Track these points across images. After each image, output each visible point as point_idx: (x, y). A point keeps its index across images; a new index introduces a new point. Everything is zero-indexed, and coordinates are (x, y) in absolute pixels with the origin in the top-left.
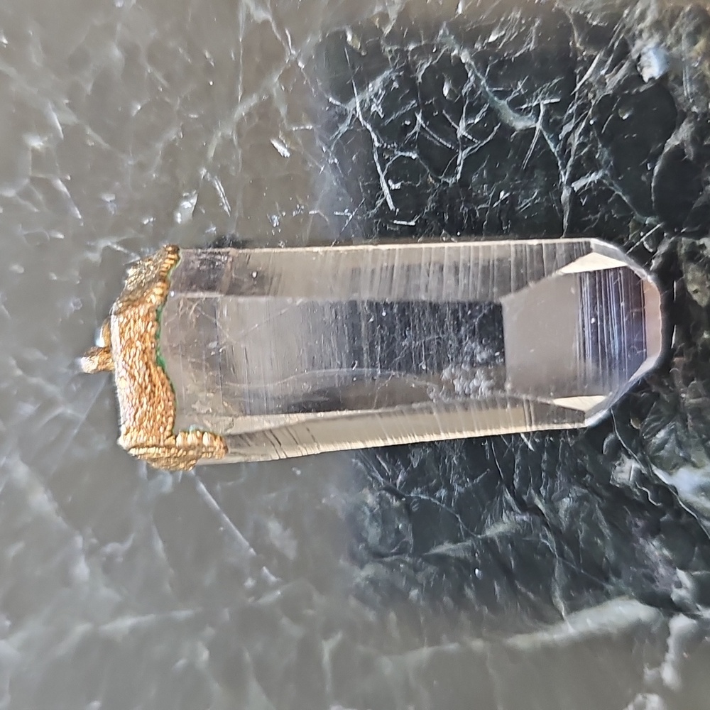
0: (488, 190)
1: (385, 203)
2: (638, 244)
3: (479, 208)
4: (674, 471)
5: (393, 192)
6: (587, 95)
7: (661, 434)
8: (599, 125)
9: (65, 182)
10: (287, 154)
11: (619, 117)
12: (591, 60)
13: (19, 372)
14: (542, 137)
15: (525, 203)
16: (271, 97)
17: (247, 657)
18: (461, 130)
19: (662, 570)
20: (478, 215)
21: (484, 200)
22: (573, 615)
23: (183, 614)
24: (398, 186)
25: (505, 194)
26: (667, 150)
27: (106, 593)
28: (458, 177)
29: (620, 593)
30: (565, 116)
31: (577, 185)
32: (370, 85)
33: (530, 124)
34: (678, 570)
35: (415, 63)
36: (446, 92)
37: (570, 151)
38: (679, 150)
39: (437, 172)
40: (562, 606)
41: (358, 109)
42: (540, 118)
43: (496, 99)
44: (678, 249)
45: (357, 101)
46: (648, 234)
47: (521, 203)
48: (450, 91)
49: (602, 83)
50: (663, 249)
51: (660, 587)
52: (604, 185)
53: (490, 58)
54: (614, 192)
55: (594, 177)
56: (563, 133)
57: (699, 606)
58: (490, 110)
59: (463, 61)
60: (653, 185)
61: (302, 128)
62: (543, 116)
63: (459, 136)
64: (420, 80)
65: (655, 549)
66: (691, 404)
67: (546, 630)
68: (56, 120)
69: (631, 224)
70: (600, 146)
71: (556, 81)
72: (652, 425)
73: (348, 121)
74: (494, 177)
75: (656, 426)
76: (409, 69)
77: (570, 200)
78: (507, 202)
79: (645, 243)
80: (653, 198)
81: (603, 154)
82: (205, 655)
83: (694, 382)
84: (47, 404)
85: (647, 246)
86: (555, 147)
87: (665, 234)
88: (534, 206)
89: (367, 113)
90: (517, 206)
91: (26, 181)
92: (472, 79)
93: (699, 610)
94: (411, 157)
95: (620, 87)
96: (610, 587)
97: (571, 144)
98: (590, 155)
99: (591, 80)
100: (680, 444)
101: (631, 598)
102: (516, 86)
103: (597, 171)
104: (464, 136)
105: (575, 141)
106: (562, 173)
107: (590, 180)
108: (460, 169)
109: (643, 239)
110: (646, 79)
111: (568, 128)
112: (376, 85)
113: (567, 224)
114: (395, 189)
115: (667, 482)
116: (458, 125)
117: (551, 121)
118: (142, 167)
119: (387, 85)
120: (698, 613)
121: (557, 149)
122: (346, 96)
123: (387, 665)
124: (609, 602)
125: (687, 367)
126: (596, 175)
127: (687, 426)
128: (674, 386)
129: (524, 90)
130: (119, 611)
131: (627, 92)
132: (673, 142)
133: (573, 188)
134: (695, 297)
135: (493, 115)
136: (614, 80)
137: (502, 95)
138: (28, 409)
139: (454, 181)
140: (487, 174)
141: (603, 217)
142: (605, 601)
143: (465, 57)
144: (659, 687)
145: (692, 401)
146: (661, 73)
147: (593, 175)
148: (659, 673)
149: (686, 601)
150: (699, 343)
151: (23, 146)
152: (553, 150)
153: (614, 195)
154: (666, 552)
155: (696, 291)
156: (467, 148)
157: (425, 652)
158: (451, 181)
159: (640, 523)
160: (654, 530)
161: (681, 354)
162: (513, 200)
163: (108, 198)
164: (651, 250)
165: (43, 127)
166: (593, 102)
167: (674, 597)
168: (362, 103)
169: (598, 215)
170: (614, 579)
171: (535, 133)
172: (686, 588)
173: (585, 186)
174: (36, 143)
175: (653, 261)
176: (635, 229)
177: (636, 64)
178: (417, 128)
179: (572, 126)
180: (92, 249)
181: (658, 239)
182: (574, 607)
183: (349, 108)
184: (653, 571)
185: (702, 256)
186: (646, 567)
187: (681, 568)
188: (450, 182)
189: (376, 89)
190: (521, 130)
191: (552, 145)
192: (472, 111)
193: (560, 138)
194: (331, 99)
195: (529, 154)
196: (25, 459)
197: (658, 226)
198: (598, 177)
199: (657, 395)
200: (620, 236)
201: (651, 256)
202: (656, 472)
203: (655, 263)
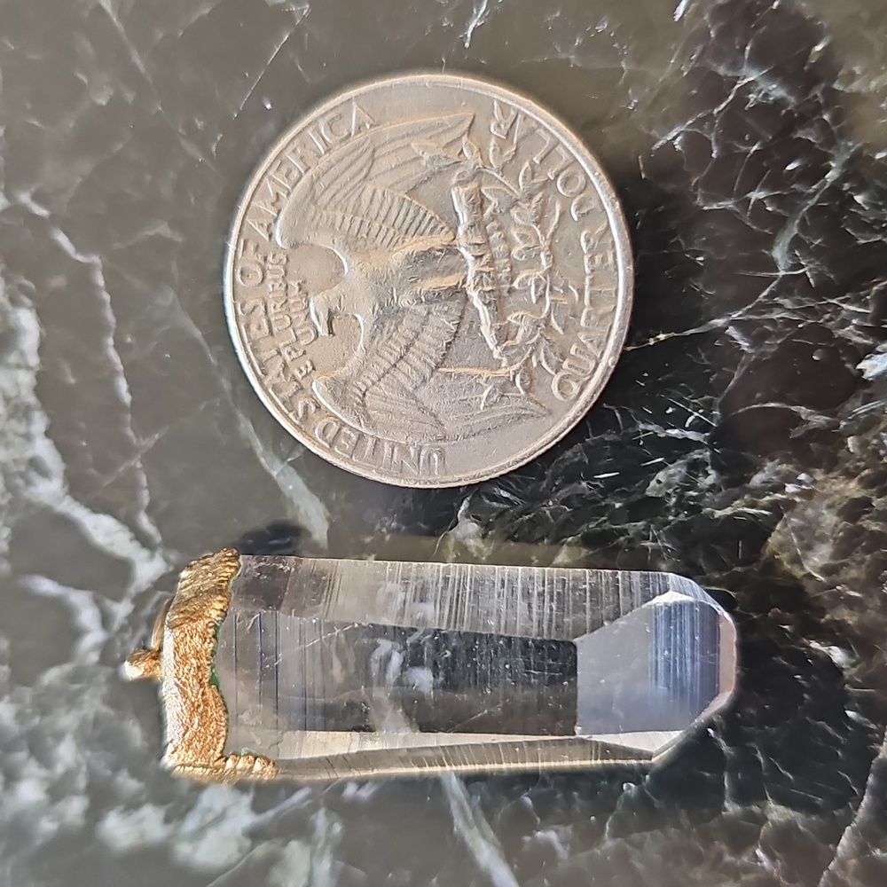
0: (701, 243)
1: (658, 140)
2: (689, 410)
3: (680, 240)
4: (473, 519)
5: (670, 143)
6: (829, 313)
7: (505, 495)
8: (799, 334)
10: (677, 18)
11: (813, 352)
12: (865, 305)
14: (775, 278)
15: (698, 285)
17: (118, 147)
18: (756, 195)
20: (672, 241)
21: (690, 243)
22: (292, 469)
23: (137, 60)
24: (678, 147)
25: (700, 261)
26: (793, 408)
28: (706, 208)
29: (330, 507)
30: (797, 298)
31: (731, 331)
32: (774, 86)
33: (781, 265)
35: (811, 126)
36: (789, 167)
37: (764, 313)
38: (797, 420)
39: (705, 183)
41: (745, 81)
42: (789, 272)
43: (797, 221)
44: (696, 451)
45: (753, 75)
46: (702, 417)
47: (696, 281)
48: (791, 172)
49: (845, 323)
50: (692, 435)
52: (740, 358)
53: (837, 202)
54: (736, 370)
55: (745, 345)
56: (781, 301)
58: (786, 217)
59: (827, 176)
60: (753, 406)
61: (709, 27)
62: (793, 275)
63: (748, 195)
64: (795, 137)
66: (545, 513)
69: (707, 397)
70: (779, 342)
71: (832, 276)
72: (511, 483)
73: (730, 74)
74: (716, 244)
75: (512, 488)
76: (803, 120)
77: (715, 329)
78: (693, 267)
79: (692, 417)
80: (740, 411)
81: (772, 346)
82: (102, 100)
83: (568, 510)
85: (689, 420)
86: (765, 297)
87: (707, 434)
88: (697, 296)
89: (747, 89)
90: (694, 278)
92: (811, 191)
94: (712, 152)
95: (844, 342)
96: (333, 495)
97: (772, 312)
98: (767, 335)
99: (843, 311)
100: (501, 515)
101: (329, 519)
102: (816, 238)
103: (752, 348)
104: (750, 200)
105: (776, 315)
106: (740, 312)
107: (741, 342)
108: (715, 207)
109: (696, 414)
110: (859, 367)
111: (787, 303)
112: (776, 91)
113: (688, 334)
114: (674, 146)
115: (458, 515)
116: (759, 191)
117: (791, 284)
119: (779, 103)
121: (763, 300)
122: (758, 60)
124: (318, 500)
125: (580, 497)
126: (748, 347)
127: (521, 516)
128: (557, 490)
129: (814, 248)
131: (841, 351)
132: (803, 411)
133: (727, 328)
134: (653, 483)
135: (779, 223)
136: (851, 333)
137: (803, 227)
139: (700, 204)
140: (719, 237)
141: (706, 367)
142: (317, 495)
143: (831, 176)
145: (548, 512)
146: (870, 379)
147: (747, 344)
150: (608, 501)
152: (761, 296)
153: (732, 371)
154: (388, 538)
155: (659, 482)
156: (737, 207)
158: (699, 202)
160: (406, 519)
161: (592, 487)
164: (687, 425)
166: (821, 321)
168: (754, 82)
169: (707, 362)
170: (343, 496)
171: (773, 272)
173: (734, 339)
175: (676, 430)
176: (704, 402)
177: (870, 351)
178: (744, 148)
179: (790, 307)
181: (699, 427)
182: (299, 468)
183: (745, 69)
185: (697, 476)
188: (698, 200)
189: (773, 93)
190: (772, 257)
191: (765, 293)
192: (778, 201)
193: (776, 299)
194: (748, 48)
195: (750, 273)
197: (714, 424)
198: (746, 349)
199: (543, 478)
200: (692, 390)
201: (682, 427)
202: (465, 502)
203: (674, 432)
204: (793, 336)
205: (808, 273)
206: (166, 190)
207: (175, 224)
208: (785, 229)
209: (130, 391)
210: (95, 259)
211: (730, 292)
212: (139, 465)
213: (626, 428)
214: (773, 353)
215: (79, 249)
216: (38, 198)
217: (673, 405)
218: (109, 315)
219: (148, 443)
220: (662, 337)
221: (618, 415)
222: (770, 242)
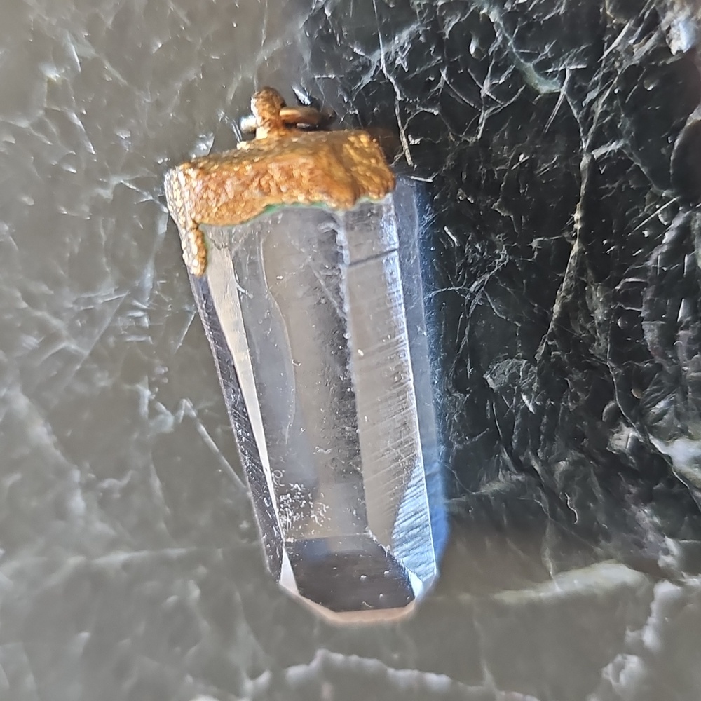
0: (508, 152)
1: (404, 157)
2: (652, 216)
3: (498, 169)
4: (671, 440)
5: (412, 147)
6: (614, 63)
7: (661, 405)
8: (623, 94)
9: (80, 116)
10: (308, 102)
11: (644, 88)
12: (621, 27)
13: (24, 305)
14: (565, 102)
15: (544, 167)
16: (294, 42)
17: (238, 597)
18: (485, 90)
19: (651, 537)
20: (496, 176)
21: (503, 161)
22: (561, 575)
23: (176, 552)
24: (417, 141)
25: (524, 158)
26: (688, 124)
27: (101, 527)
28: (479, 136)
29: (609, 557)
30: (590, 84)
31: (597, 153)
32: (396, 38)
33: (555, 88)
34: (666, 537)
35: (443, 19)
36: (472, 50)
37: (592, 119)
39: (458, 130)
40: (550, 565)
41: (383, 62)
42: (565, 83)
43: (522, 61)
44: (692, 224)
45: (382, 52)
46: (663, 207)
47: (540, 167)
48: (477, 50)
49: (630, 52)
50: (677, 222)
51: (648, 553)
52: (624, 155)
53: (519, 19)
54: (633, 163)
55: (614, 146)
56: (587, 100)
57: (684, 573)
58: (515, 71)
59: (492, 20)
60: (672, 158)
61: (324, 76)
62: (569, 82)
63: (482, 95)
64: (447, 36)
65: (646, 516)
66: (692, 377)
67: (534, 588)
68: (74, 51)
69: (647, 197)
70: (623, 115)
71: (583, 47)
72: (653, 396)
73: (372, 73)
74: (515, 139)
75: (656, 397)
76: (437, 24)
77: (589, 167)
78: (526, 166)
79: (660, 216)
80: (671, 172)
81: (625, 123)
82: (196, 593)
83: (697, 356)
84: (50, 337)
85: (661, 219)
86: (578, 113)
87: (681, 208)
88: (553, 172)
89: (391, 65)
90: (536, 169)
91: (41, 113)
92: (500, 39)
93: (684, 578)
94: (433, 113)
95: (648, 58)
96: (599, 550)
97: (594, 112)
98: (613, 123)
99: (618, 49)
100: (678, 415)
101: (619, 562)
102: (543, 49)
103: (619, 141)
104: (487, 95)
105: (599, 109)
106: (583, 140)
107: (610, 149)
108: (481, 128)
109: (658, 211)
110: (674, 52)
111: (592, 95)
112: (403, 38)
113: (584, 192)
114: (414, 145)
115: (663, 452)
116: (483, 85)
117: (576, 86)
118: (159, 105)
119: (414, 39)
120: (683, 580)
121: (580, 116)
122: (371, 46)
124: (597, 564)
125: (692, 341)
126: (617, 144)
127: (687, 398)
128: (677, 359)
129: (551, 54)
130: (113, 545)
131: (653, 63)
132: (695, 117)
133: (593, 156)
135: (518, 76)
136: (641, 51)
137: (529, 57)
138: (32, 341)
139: (474, 140)
140: (508, 135)
141: (620, 186)
142: (593, 563)
143: (494, 16)
144: (639, 649)
145: (694, 374)
146: (689, 46)
147: (614, 144)
148: (641, 636)
149: (672, 568)
151: (40, 76)
152: (576, 116)
153: (633, 165)
154: (656, 520)
156: (489, 108)
158: (472, 140)
159: (634, 490)
160: (647, 498)
161: (686, 328)
162: (532, 164)
163: (124, 135)
164: (666, 223)
165: (60, 58)
166: (619, 72)
167: (661, 564)
168: (387, 55)
169: (616, 185)
170: (603, 542)
171: (558, 98)
172: (673, 555)
173: (605, 154)
174: (53, 74)
175: (666, 234)
176: (651, 200)
177: (665, 37)
178: (440, 85)
179: (596, 94)
180: (104, 185)
181: (673, 212)
182: (562, 568)
183: (374, 59)
184: (643, 538)
186: (635, 533)
187: (671, 536)
188: (470, 141)
189: (402, 42)
190: (545, 94)
191: (575, 112)
192: (498, 71)
193: (584, 105)
194: (355, 50)
195: (552, 119)
196: (25, 391)
197: (674, 199)
198: (618, 147)
199: (660, 367)
200: (636, 207)
201: (665, 228)
202: (653, 442)
203: (668, 237)
204: (623, 103)
205: (572, 68)
208: (524, 74)
209: (438, 672)
210: (320, 653)
211: (561, 142)
212: (503, 693)
213: (646, 277)
214: (631, 125)
215: (308, 661)
216: (254, 675)
217: (643, 228)
218: (371, 663)
219: (488, 677)
220: (577, 216)
221: (631, 280)
222: (531, 92)
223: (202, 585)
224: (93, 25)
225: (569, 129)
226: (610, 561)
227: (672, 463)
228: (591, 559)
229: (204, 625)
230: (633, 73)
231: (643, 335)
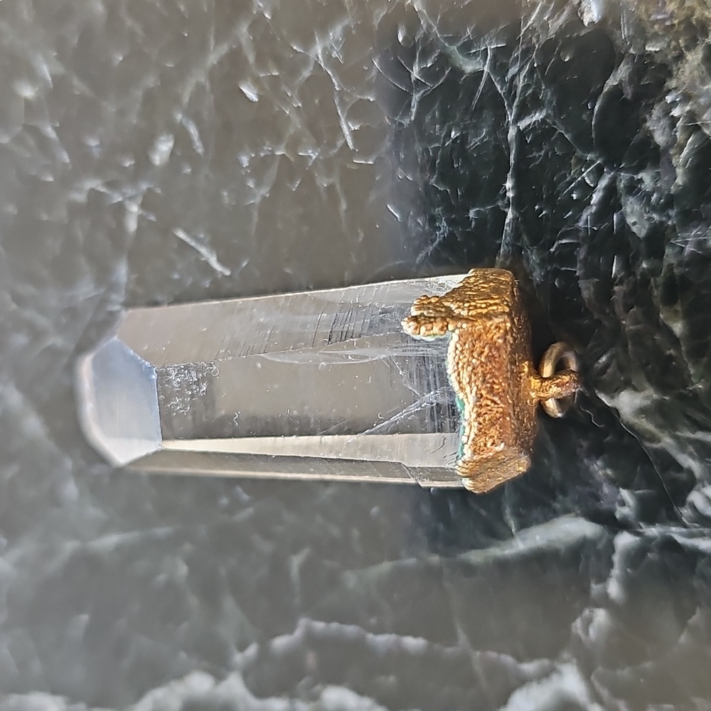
0: (440, 130)
1: (346, 142)
2: (579, 179)
3: (432, 147)
4: (616, 393)
5: (354, 133)
6: (531, 38)
7: (604, 359)
8: (542, 67)
9: (55, 129)
10: (255, 99)
11: (561, 60)
12: (534, 6)
13: (14, 306)
14: (489, 79)
15: (474, 142)
16: (240, 46)
17: (223, 571)
18: (415, 73)
19: (606, 489)
20: (431, 153)
21: (437, 139)
22: (523, 531)
23: (162, 531)
24: (357, 127)
25: (455, 134)
26: (606, 90)
27: (94, 512)
28: (413, 118)
29: (567, 511)
30: (511, 60)
31: (523, 124)
32: (331, 34)
33: (479, 67)
34: (621, 489)
35: (371, 12)
36: (400, 39)
37: (516, 93)
38: (618, 90)
39: (393, 113)
40: (512, 523)
41: (320, 56)
42: (487, 62)
43: (447, 45)
44: (617, 184)
45: (318, 49)
46: (589, 170)
47: (471, 142)
48: (405, 39)
49: (545, 27)
50: (603, 183)
51: (604, 505)
52: (549, 124)
53: (441, 6)
54: (557, 130)
55: (538, 116)
56: (509, 76)
57: (641, 524)
58: (441, 55)
59: (417, 10)
60: (593, 123)
61: (269, 74)
62: (491, 60)
63: (413, 79)
64: (377, 27)
65: (599, 469)
66: (631, 330)
67: (499, 546)
68: (45, 70)
69: (573, 161)
70: (543, 87)
71: (501, 27)
72: (595, 351)
73: (311, 68)
74: (445, 118)
75: (598, 352)
76: (367, 18)
77: (516, 138)
78: (458, 142)
79: (586, 178)
80: (593, 136)
81: (547, 94)
82: (183, 569)
83: (634, 309)
84: (37, 334)
85: (588, 181)
86: (502, 89)
87: (605, 170)
88: (484, 144)
89: (328, 58)
90: (468, 144)
91: (19, 129)
92: (424, 26)
93: (641, 528)
94: (369, 100)
95: (562, 32)
96: (557, 506)
97: (516, 86)
98: (535, 95)
99: (534, 25)
100: (621, 368)
101: (577, 515)
102: (465, 32)
103: (541, 111)
104: (418, 79)
105: (521, 83)
106: (508, 113)
107: (534, 119)
108: (414, 110)
109: (584, 174)
110: (586, 24)
111: (513, 71)
112: (336, 33)
113: (513, 162)
114: (355, 130)
115: (608, 405)
116: (412, 70)
117: (498, 64)
118: (122, 113)
119: (347, 32)
120: (641, 531)
121: (504, 91)
122: (308, 42)
123: (351, 579)
124: (556, 519)
125: (626, 295)
126: (540, 115)
127: (627, 352)
128: (615, 313)
129: (473, 36)
130: (105, 528)
131: (568, 36)
132: (612, 82)
133: (519, 127)
134: (634, 229)
135: (444, 59)
136: (555, 25)
137: (452, 40)
138: (20, 340)
139: (408, 122)
140: (440, 114)
141: (546, 154)
142: (552, 518)
143: (418, 6)
144: (605, 602)
145: (631, 327)
146: (600, 17)
147: (537, 114)
148: (605, 589)
149: (630, 519)
150: (638, 272)
151: (15, 96)
152: (500, 92)
153: (557, 133)
154: (609, 472)
155: (634, 224)
156: (420, 91)
157: (386, 566)
158: (406, 122)
159: (585, 444)
160: (597, 452)
161: (621, 282)
162: (463, 139)
163: (93, 143)
164: (592, 185)
165: (33, 77)
166: (537, 46)
167: (618, 516)
168: (324, 49)
169: (542, 153)
170: (560, 497)
171: (482, 76)
172: (629, 506)
173: (530, 125)
174: (28, 92)
175: (594, 196)
176: (576, 165)
177: (576, 11)
178: (374, 73)
179: (517, 69)
180: (79, 190)
181: (599, 173)
182: (524, 524)
183: (312, 55)
184: (598, 490)
185: (640, 189)
186: (587, 484)
187: (624, 487)
188: (404, 123)
189: (336, 36)
190: (469, 74)
191: (499, 87)
192: (425, 56)
193: (506, 80)
194: (295, 48)
195: (478, 95)
196: (19, 386)
197: (598, 162)
198: (541, 117)
199: (599, 322)
200: (563, 172)
201: (593, 189)
202: (599, 396)
203: (596, 197)
204: (543, 75)
205: (492, 47)
206: (267, 547)
207: (296, 550)
208: (450, 57)
209: (415, 636)
210: (303, 622)
211: (488, 116)
212: (478, 653)
213: (578, 237)
214: (552, 95)
215: (291, 631)
216: (242, 647)
217: (571, 192)
218: (351, 630)
219: (462, 638)
220: (509, 184)
221: (564, 241)
222: (458, 72)
223: (188, 562)
224: (60, 45)
225: (495, 104)
226: (568, 515)
227: (619, 416)
228: (550, 514)
229: (193, 601)
230: (549, 47)
231: (580, 293)
